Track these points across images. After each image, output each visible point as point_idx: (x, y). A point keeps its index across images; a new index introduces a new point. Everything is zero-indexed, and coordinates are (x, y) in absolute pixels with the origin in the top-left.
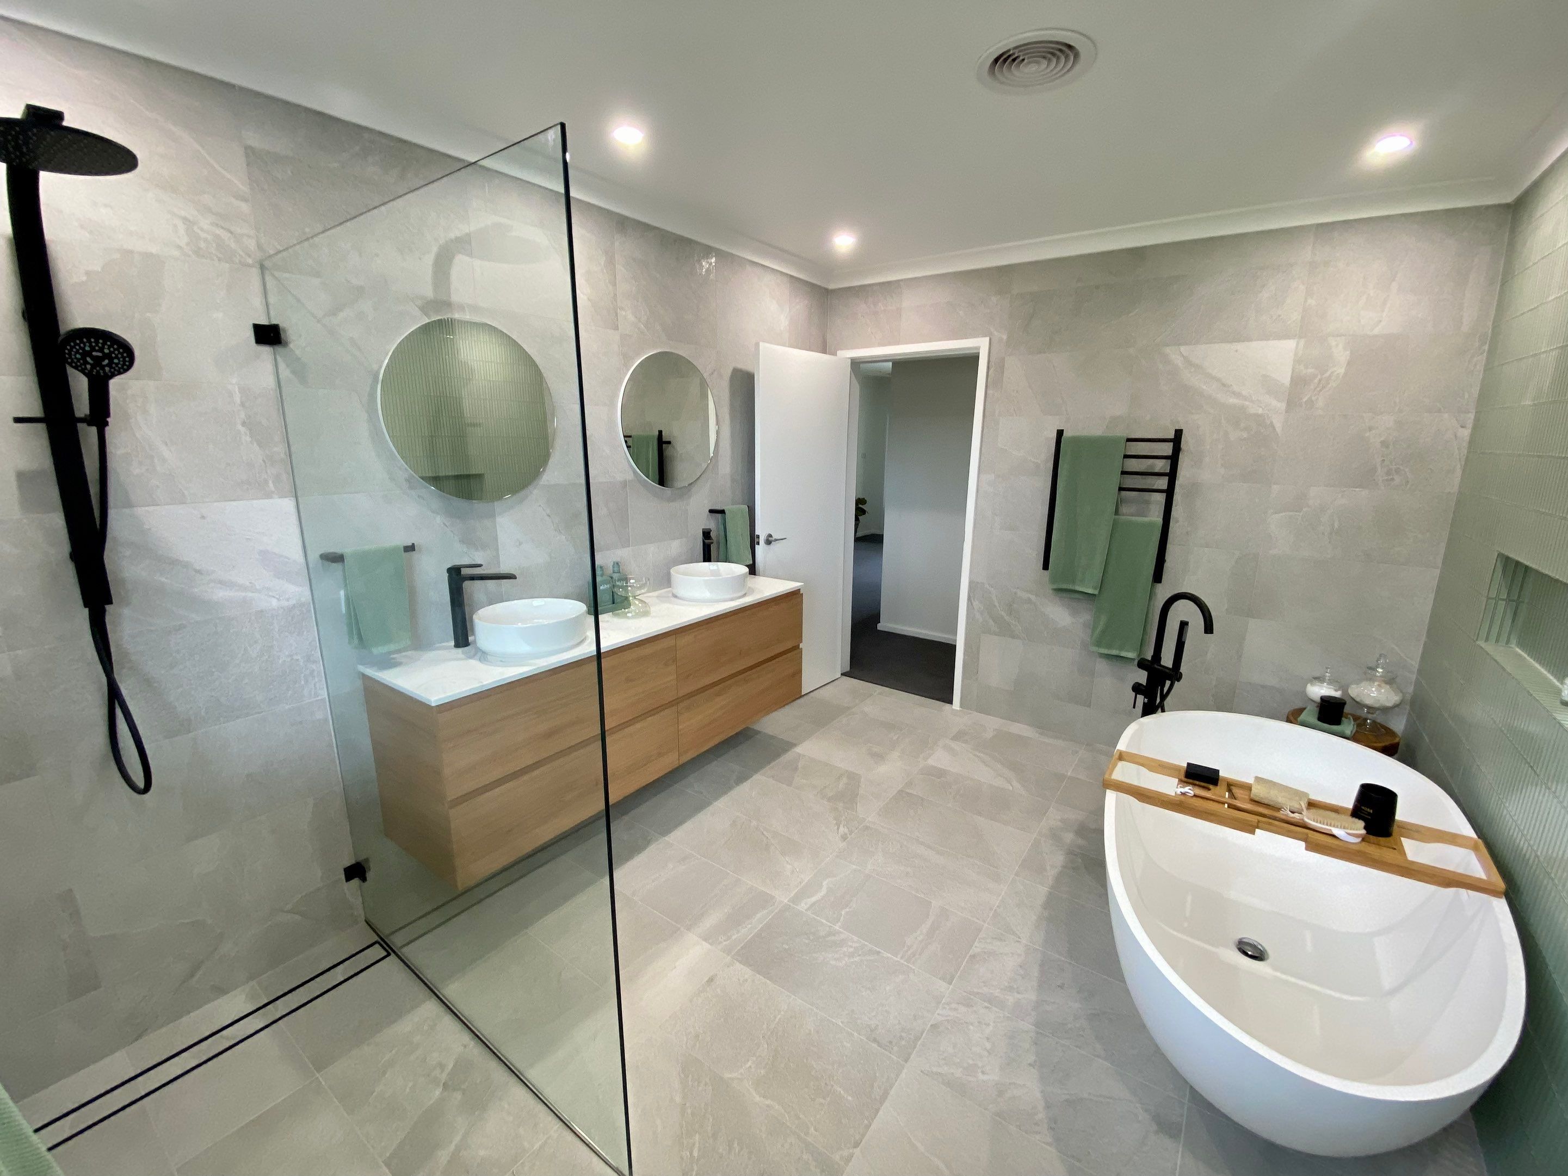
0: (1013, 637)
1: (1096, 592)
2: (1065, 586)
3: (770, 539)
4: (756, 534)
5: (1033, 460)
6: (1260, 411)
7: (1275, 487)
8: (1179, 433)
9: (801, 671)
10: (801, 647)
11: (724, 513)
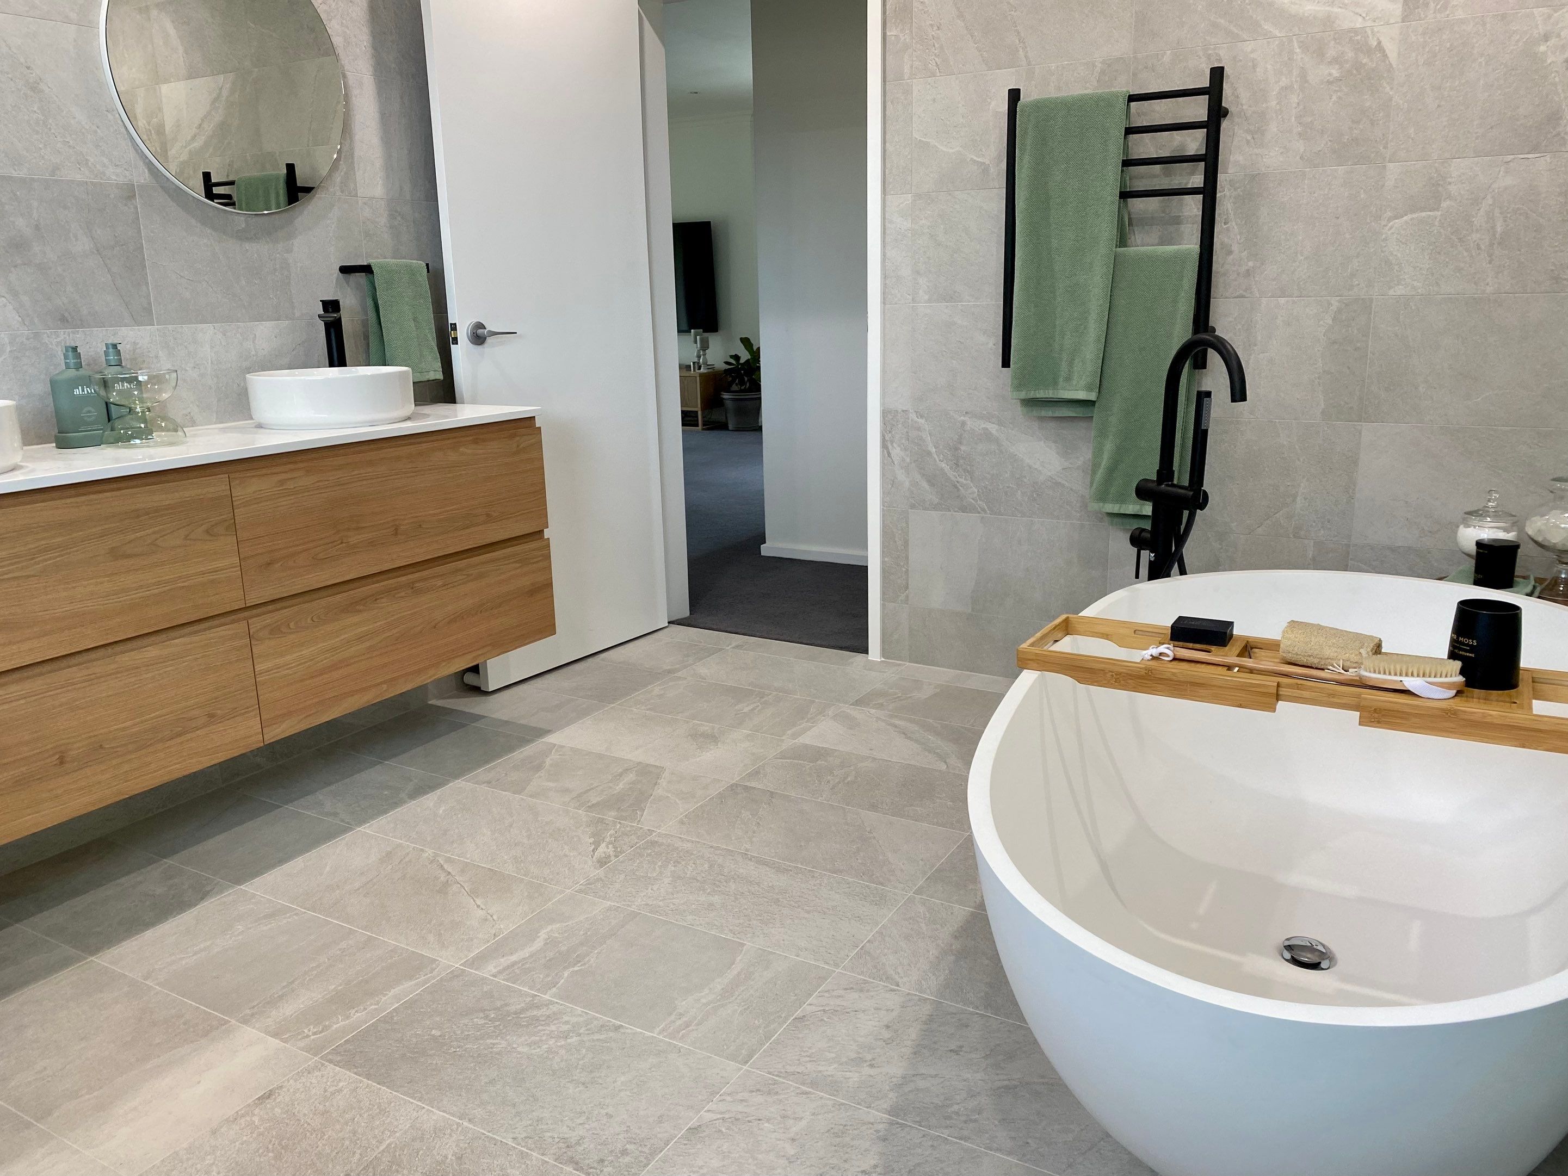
0: (964, 509)
1: (1092, 396)
2: (1041, 394)
3: (480, 331)
4: (451, 322)
5: (975, 158)
6: (1359, 23)
7: (1391, 166)
8: (1217, 74)
9: (549, 585)
10: (546, 537)
11: (372, 272)
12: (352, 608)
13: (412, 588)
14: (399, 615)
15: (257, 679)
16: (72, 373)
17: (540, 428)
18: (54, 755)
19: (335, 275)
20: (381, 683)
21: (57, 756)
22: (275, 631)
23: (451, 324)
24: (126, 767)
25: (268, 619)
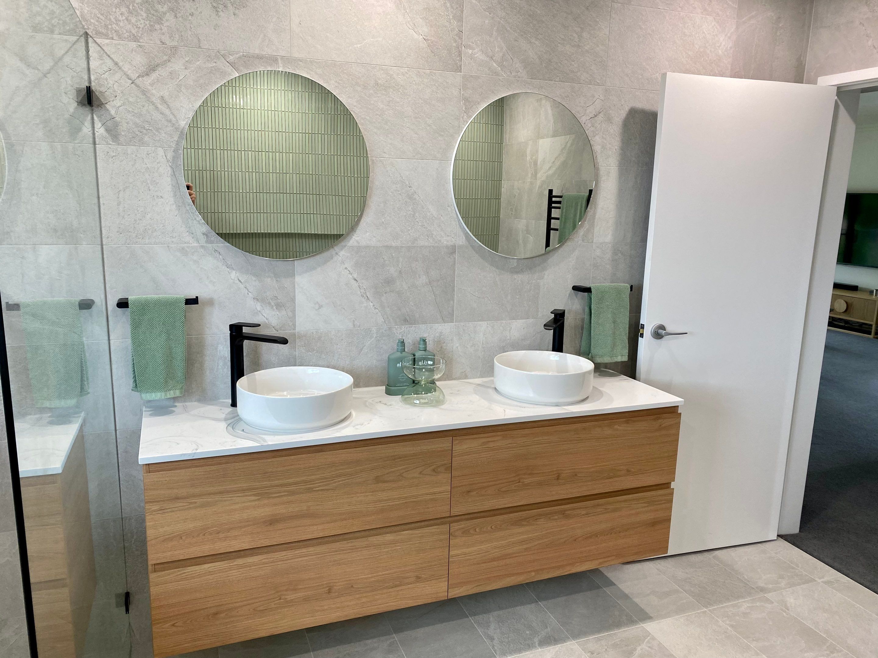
3: (660, 331)
4: (641, 323)
9: (668, 520)
10: (672, 487)
11: (591, 292)
12: (517, 523)
13: (564, 514)
14: (552, 530)
15: (450, 560)
16: (398, 354)
17: (680, 414)
18: (326, 587)
19: (568, 292)
20: (531, 571)
21: (327, 589)
22: (466, 532)
23: (641, 324)
24: (364, 600)
25: (463, 525)
